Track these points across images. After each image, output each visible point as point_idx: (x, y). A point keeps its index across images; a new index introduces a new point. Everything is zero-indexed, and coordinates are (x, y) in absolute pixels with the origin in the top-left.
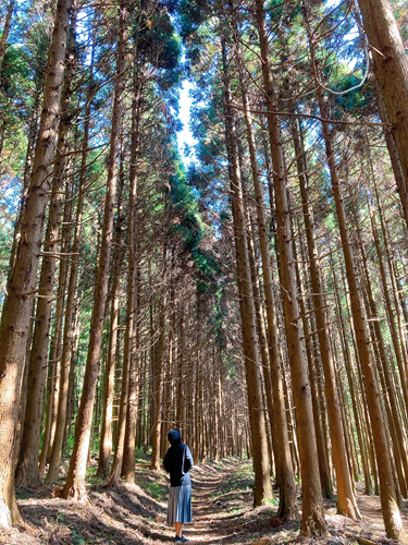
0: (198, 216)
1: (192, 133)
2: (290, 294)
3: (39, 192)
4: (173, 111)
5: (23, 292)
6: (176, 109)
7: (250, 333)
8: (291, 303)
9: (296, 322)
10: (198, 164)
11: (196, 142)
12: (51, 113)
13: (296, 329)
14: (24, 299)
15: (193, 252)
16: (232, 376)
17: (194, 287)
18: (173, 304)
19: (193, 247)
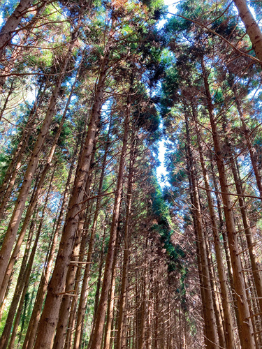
3: (73, 221)
4: (154, 155)
5: (57, 292)
6: (156, 153)
7: (210, 316)
8: (243, 304)
9: (247, 320)
12: (84, 171)
13: (248, 326)
14: (57, 297)
15: (166, 243)
16: (193, 333)
17: (167, 267)
18: (151, 280)
19: (165, 240)
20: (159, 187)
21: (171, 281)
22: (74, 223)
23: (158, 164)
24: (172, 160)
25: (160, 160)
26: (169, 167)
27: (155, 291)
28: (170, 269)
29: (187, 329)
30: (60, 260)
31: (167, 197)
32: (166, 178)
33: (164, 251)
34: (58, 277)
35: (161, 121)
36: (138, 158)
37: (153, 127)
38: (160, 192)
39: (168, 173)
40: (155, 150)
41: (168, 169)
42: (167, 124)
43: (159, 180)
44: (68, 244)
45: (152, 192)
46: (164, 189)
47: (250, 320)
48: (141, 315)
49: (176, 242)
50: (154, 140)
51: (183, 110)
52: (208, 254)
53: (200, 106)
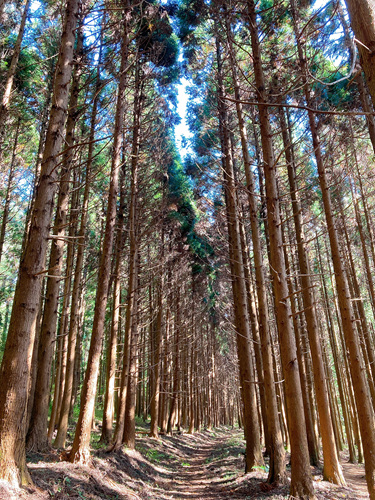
0: (193, 204)
1: (188, 127)
2: (280, 275)
3: (49, 180)
4: (171, 106)
5: (33, 272)
6: (174, 104)
7: (242, 312)
8: (280, 283)
9: (285, 300)
10: (194, 155)
11: (192, 135)
12: (59, 108)
13: (285, 307)
14: (35, 278)
15: (189, 237)
16: (224, 352)
17: (190, 269)
22: (50, 183)
23: (177, 120)
24: (198, 115)
25: (180, 115)
26: (194, 124)
28: (195, 270)
30: (35, 232)
32: (189, 143)
33: (187, 247)
34: (34, 253)
38: (180, 165)
40: (172, 97)
41: (191, 128)
43: (179, 144)
44: (44, 211)
45: (169, 162)
46: (186, 159)
47: (288, 300)
49: (202, 232)
50: (169, 81)
51: (213, 31)
52: (243, 247)
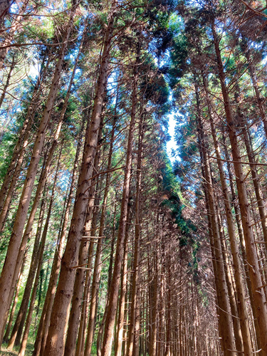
1: (176, 142)
3: (83, 197)
4: (164, 129)
5: (70, 267)
6: (166, 127)
7: (222, 286)
8: (255, 274)
12: (92, 146)
13: (260, 295)
14: (71, 270)
15: (177, 218)
16: (205, 304)
17: (178, 242)
18: (163, 255)
19: (176, 215)
20: (169, 162)
21: (183, 255)
22: (84, 199)
23: (168, 138)
24: (183, 134)
25: (170, 135)
26: (180, 141)
27: (167, 265)
28: (182, 243)
29: (199, 301)
30: (72, 235)
31: (177, 171)
32: (177, 153)
33: (176, 225)
34: (71, 251)
35: (171, 93)
36: (147, 133)
37: (162, 99)
38: (170, 167)
39: (178, 147)
40: (165, 123)
41: (178, 143)
42: (177, 96)
43: (169, 155)
44: (79, 219)
45: (162, 168)
46: (174, 164)
47: (262, 289)
48: (153, 289)
49: (188, 217)
50: (163, 113)
51: (193, 80)
52: (220, 228)
53: (211, 75)
